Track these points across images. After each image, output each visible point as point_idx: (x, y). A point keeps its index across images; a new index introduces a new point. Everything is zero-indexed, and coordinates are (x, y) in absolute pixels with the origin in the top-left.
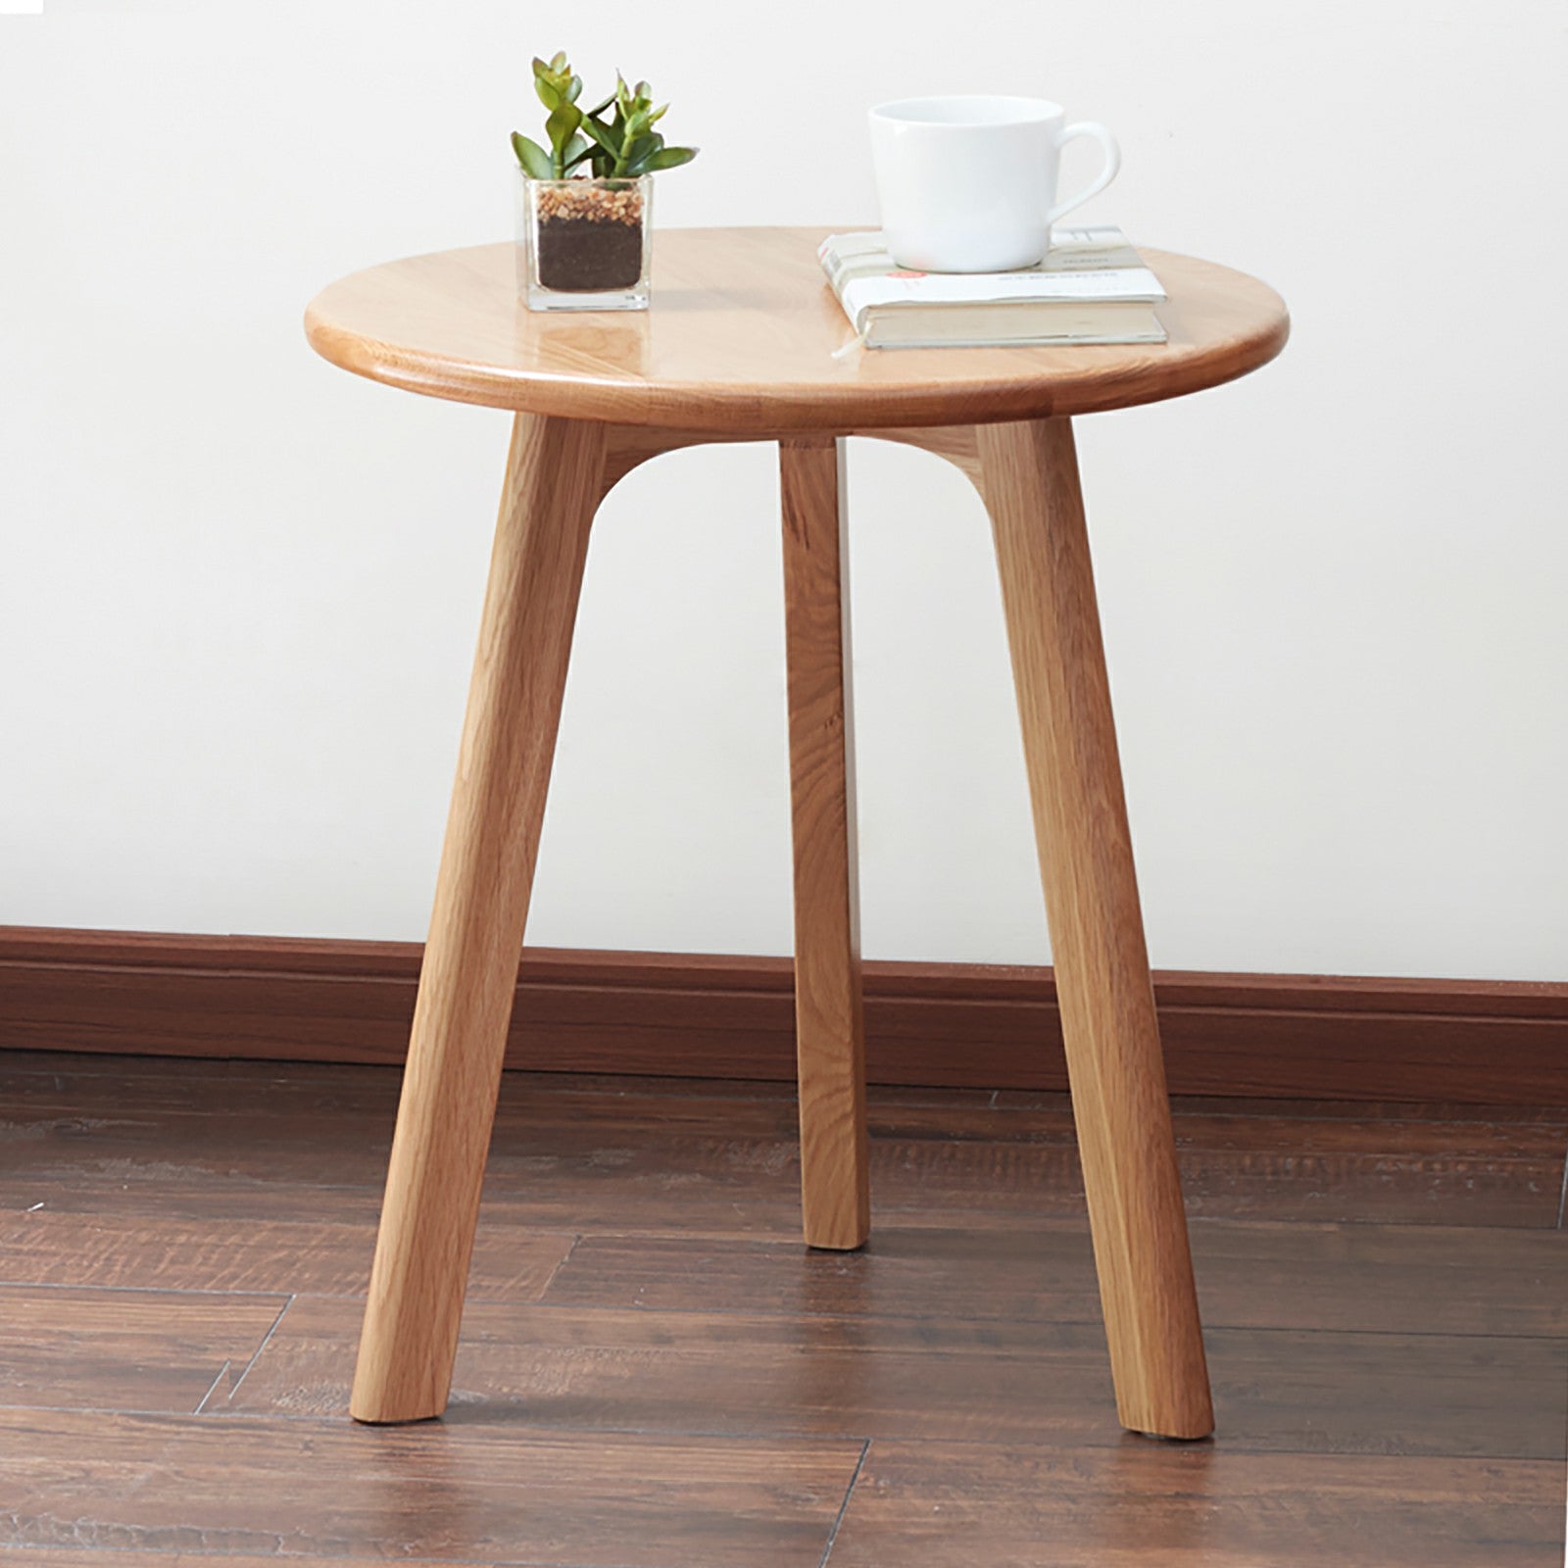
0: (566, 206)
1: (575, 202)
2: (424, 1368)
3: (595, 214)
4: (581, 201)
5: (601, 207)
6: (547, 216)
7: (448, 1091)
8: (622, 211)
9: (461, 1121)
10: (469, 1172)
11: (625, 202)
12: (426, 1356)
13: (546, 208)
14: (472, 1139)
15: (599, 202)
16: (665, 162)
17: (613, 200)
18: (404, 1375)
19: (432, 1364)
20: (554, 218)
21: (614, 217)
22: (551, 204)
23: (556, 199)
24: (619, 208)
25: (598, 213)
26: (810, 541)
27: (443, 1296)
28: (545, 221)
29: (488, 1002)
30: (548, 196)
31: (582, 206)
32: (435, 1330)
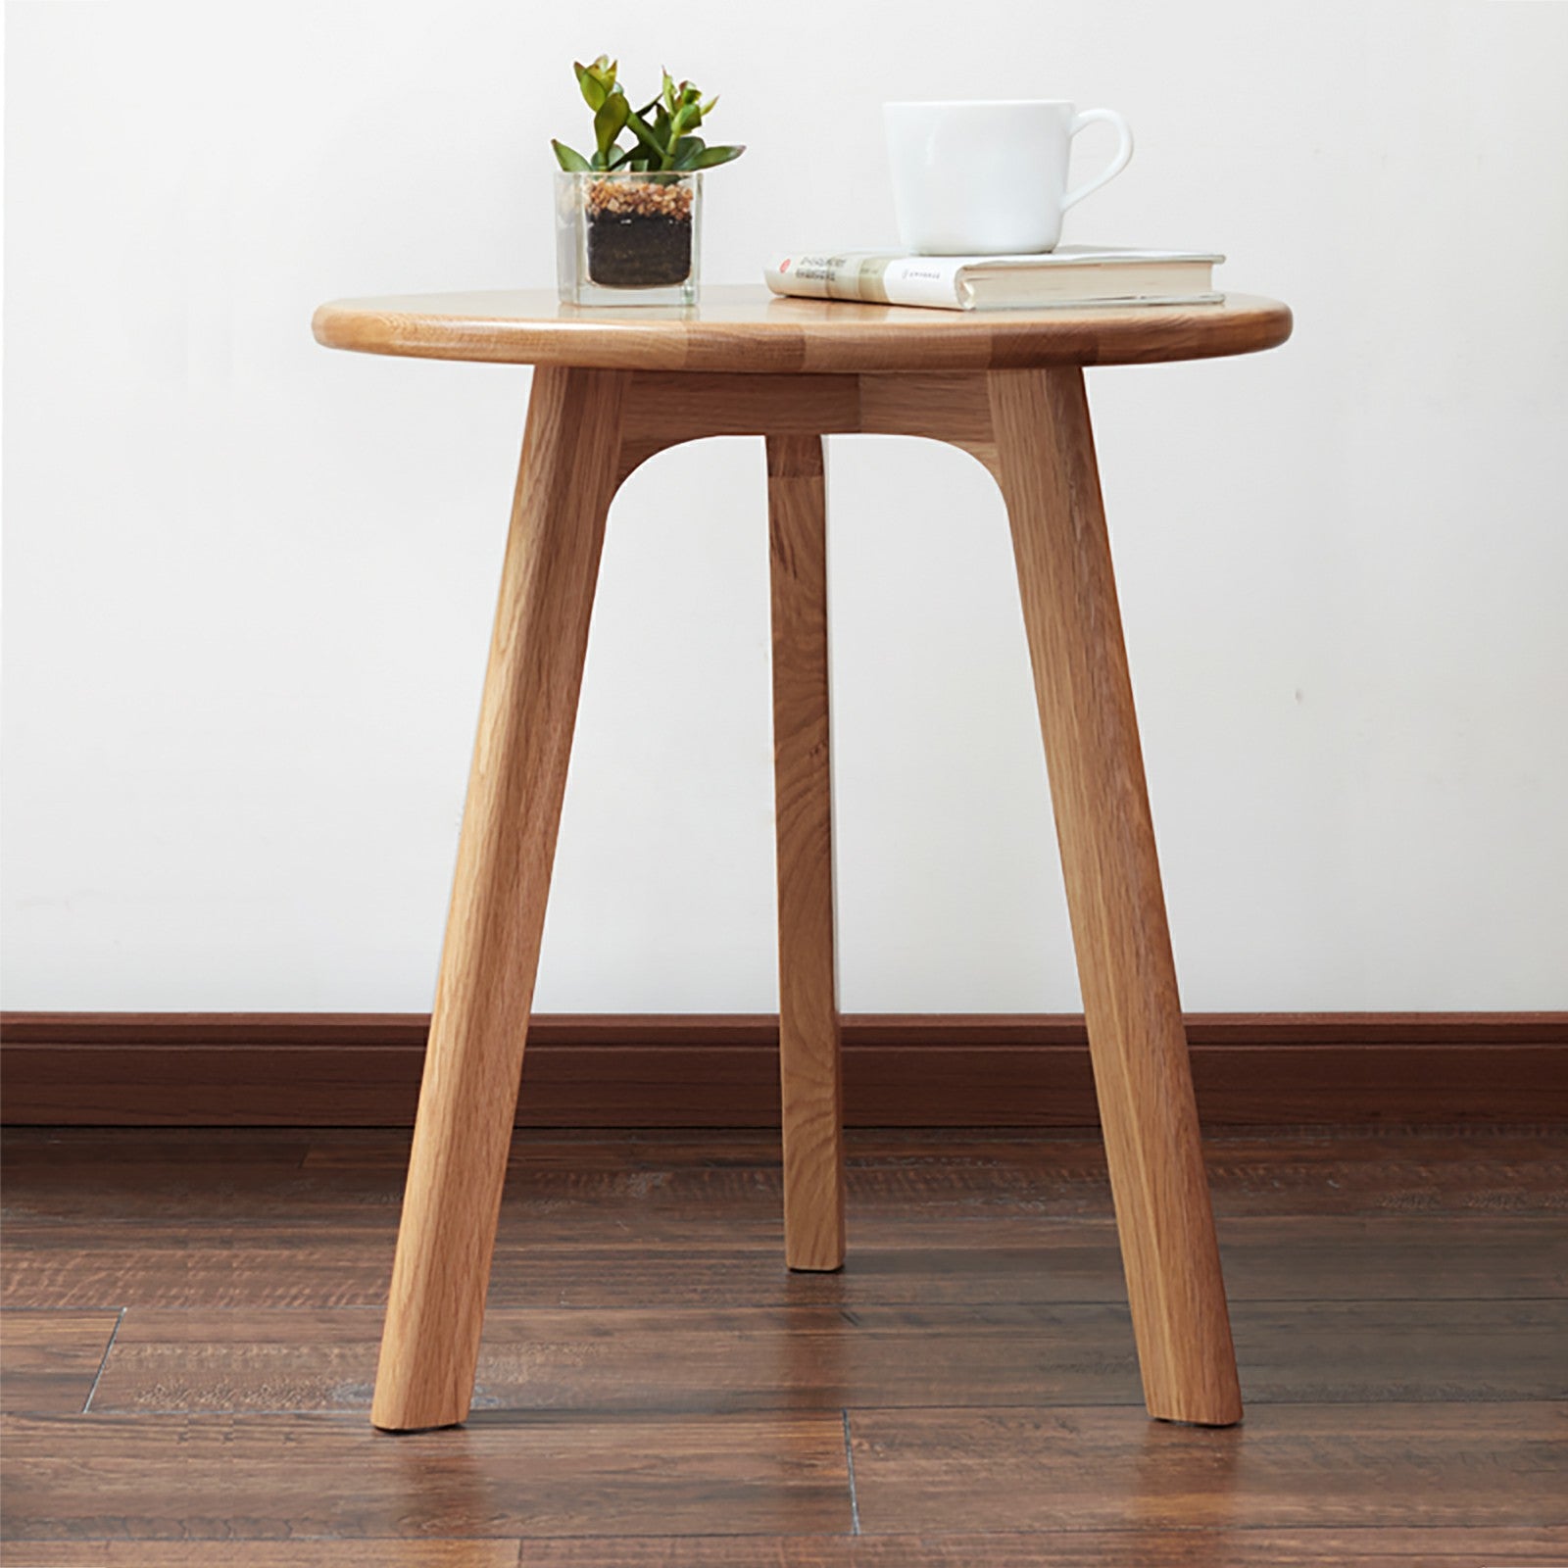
0: (616, 198)
1: (625, 195)
2: (446, 1376)
3: (645, 208)
4: (632, 194)
5: (652, 201)
6: (598, 209)
7: (468, 1092)
8: (673, 205)
9: (481, 1122)
10: (490, 1173)
11: (674, 195)
12: (448, 1361)
13: (597, 201)
14: (492, 1140)
15: (649, 195)
16: (711, 160)
17: (663, 194)
18: (426, 1381)
19: (455, 1369)
20: (605, 211)
21: (665, 211)
22: (602, 196)
23: (607, 192)
24: (669, 202)
25: (649, 206)
26: (798, 570)
28: (596, 213)
29: (507, 1000)
30: (598, 189)
31: (633, 200)
32: (457, 1336)
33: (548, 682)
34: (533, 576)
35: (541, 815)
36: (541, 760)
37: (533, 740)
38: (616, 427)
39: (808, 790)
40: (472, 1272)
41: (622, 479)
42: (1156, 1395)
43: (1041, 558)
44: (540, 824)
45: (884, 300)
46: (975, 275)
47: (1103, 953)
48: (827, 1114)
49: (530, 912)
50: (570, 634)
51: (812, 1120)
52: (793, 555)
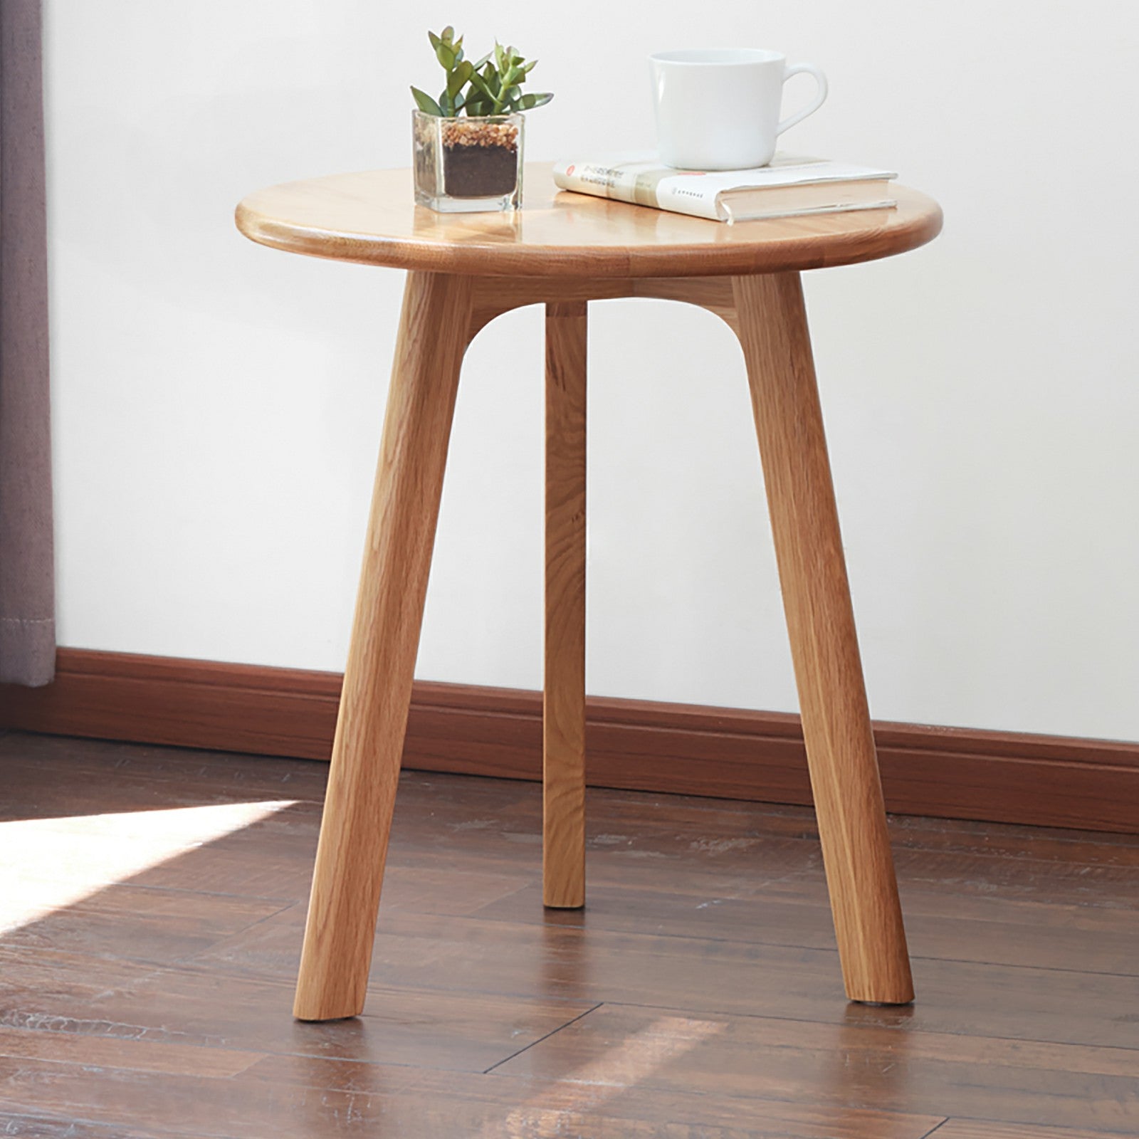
0: (465, 135)
1: (471, 133)
2: (349, 981)
3: (486, 142)
4: (477, 132)
5: (489, 136)
6: (453, 143)
8: (504, 139)
11: (505, 132)
12: (350, 970)
13: (452, 138)
15: (488, 132)
17: (497, 131)
18: (336, 986)
19: (355, 977)
20: (457, 145)
21: (499, 144)
22: (455, 134)
23: (459, 131)
24: (502, 137)
25: (488, 140)
26: (566, 385)
27: (362, 927)
28: (451, 147)
30: (452, 130)
31: (476, 136)
32: (356, 952)
33: (422, 483)
34: (412, 408)
35: (416, 579)
36: (416, 539)
37: (412, 527)
38: (468, 302)
39: (569, 546)
40: (367, 906)
41: (472, 336)
42: (853, 983)
43: (769, 391)
44: (415, 585)
45: (656, 206)
46: (728, 196)
47: (814, 669)
48: (577, 789)
49: (408, 647)
50: (437, 448)
51: (566, 793)
52: (563, 374)
